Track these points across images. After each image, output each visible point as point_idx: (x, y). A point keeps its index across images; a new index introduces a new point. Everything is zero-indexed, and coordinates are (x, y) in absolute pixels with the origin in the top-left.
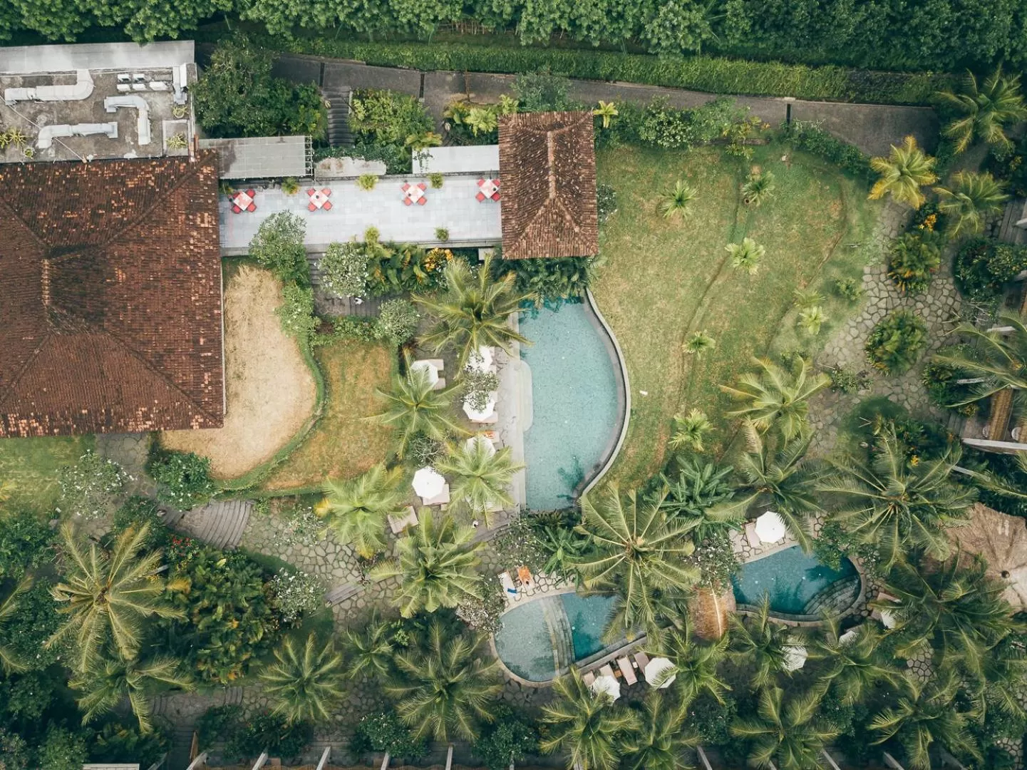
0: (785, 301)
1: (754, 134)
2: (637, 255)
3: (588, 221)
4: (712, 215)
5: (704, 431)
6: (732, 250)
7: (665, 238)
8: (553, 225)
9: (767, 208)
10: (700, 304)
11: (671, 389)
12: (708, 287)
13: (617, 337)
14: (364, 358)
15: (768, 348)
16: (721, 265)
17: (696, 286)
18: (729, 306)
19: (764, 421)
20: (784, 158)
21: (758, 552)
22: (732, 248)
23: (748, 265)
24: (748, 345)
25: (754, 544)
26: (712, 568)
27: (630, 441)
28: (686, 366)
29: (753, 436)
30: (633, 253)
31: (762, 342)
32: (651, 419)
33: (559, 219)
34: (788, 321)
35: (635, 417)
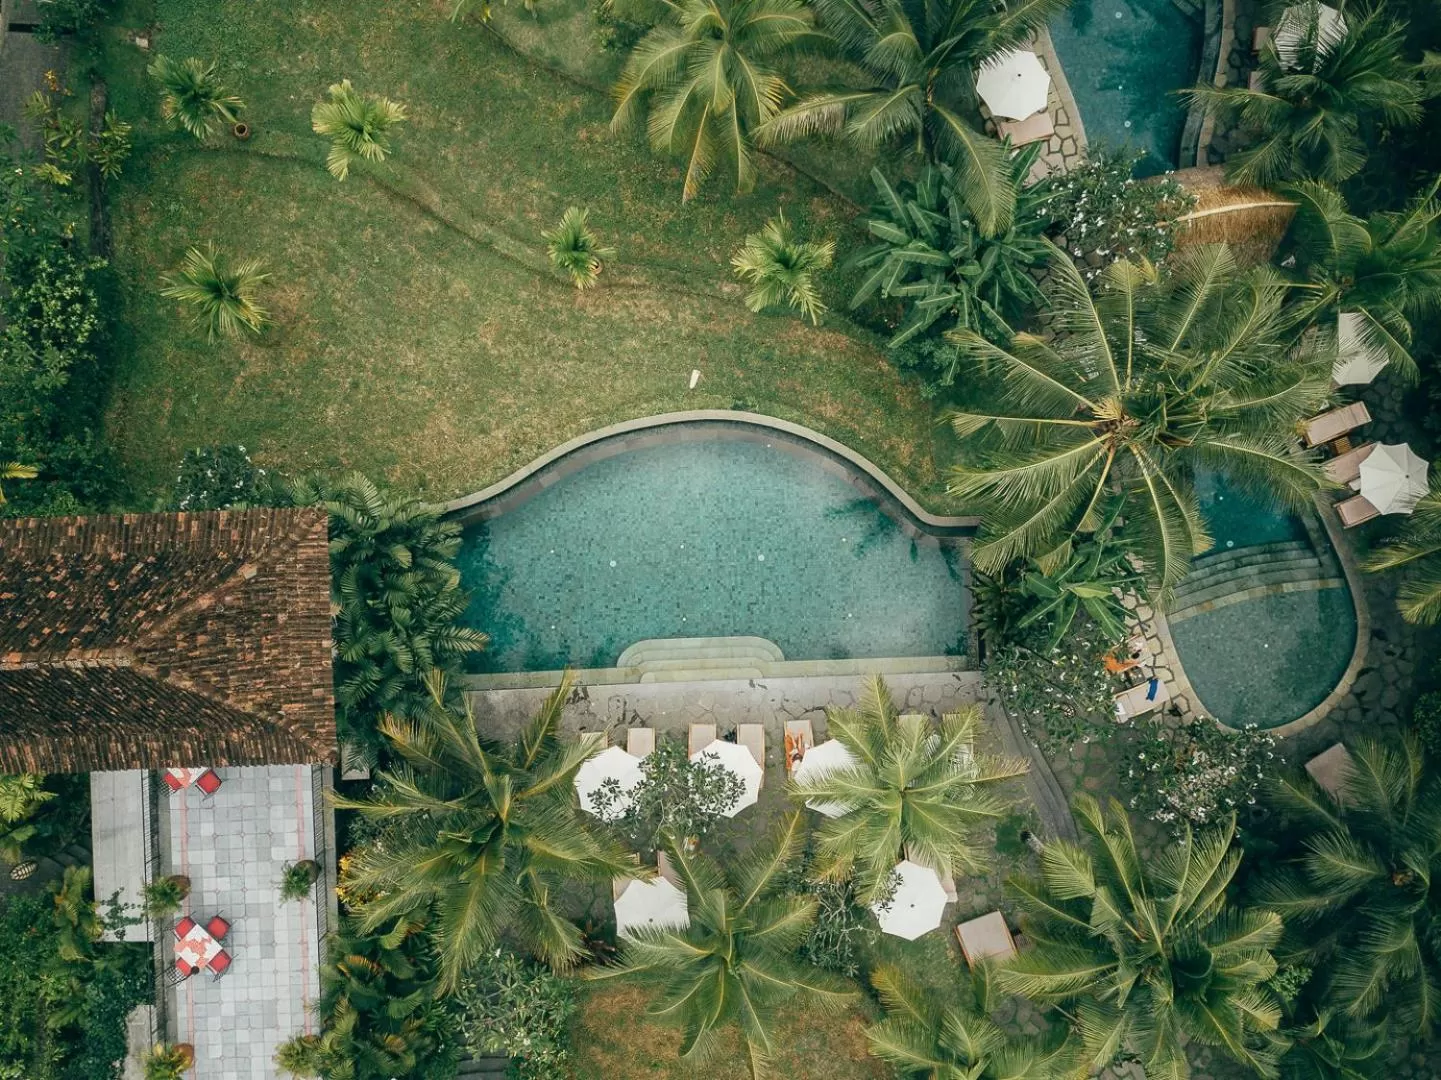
0: (481, 47)
1: (80, 111)
2: (370, 391)
3: (235, 535)
4: (277, 215)
5: (786, 238)
6: (345, 161)
7: (332, 327)
8: (230, 640)
9: (261, 87)
10: (486, 246)
11: (686, 315)
12: (447, 225)
13: (563, 440)
14: (610, 1047)
15: (590, 89)
16: (395, 196)
17: (446, 255)
18: (492, 178)
19: (764, 87)
20: (143, 43)
21: (1062, 119)
22: (338, 164)
23: (379, 124)
24: (583, 134)
25: (1046, 126)
26: (1129, 219)
27: (805, 413)
28: (634, 281)
29: (801, 116)
30: (366, 400)
31: (577, 102)
32: (755, 363)
33: (210, 625)
34: (527, 38)
35: (750, 400)
